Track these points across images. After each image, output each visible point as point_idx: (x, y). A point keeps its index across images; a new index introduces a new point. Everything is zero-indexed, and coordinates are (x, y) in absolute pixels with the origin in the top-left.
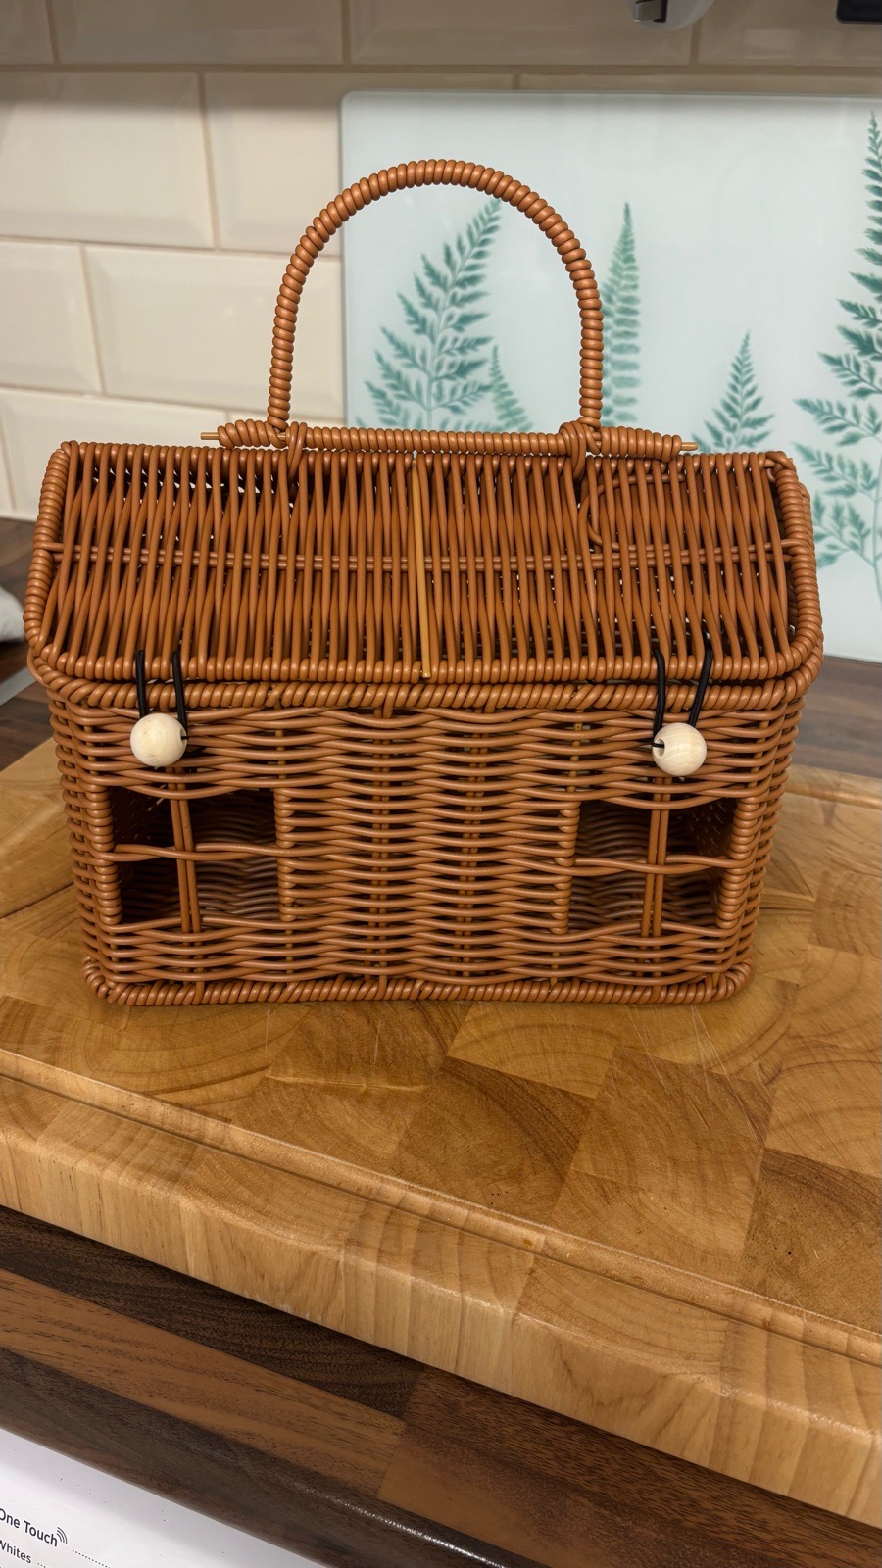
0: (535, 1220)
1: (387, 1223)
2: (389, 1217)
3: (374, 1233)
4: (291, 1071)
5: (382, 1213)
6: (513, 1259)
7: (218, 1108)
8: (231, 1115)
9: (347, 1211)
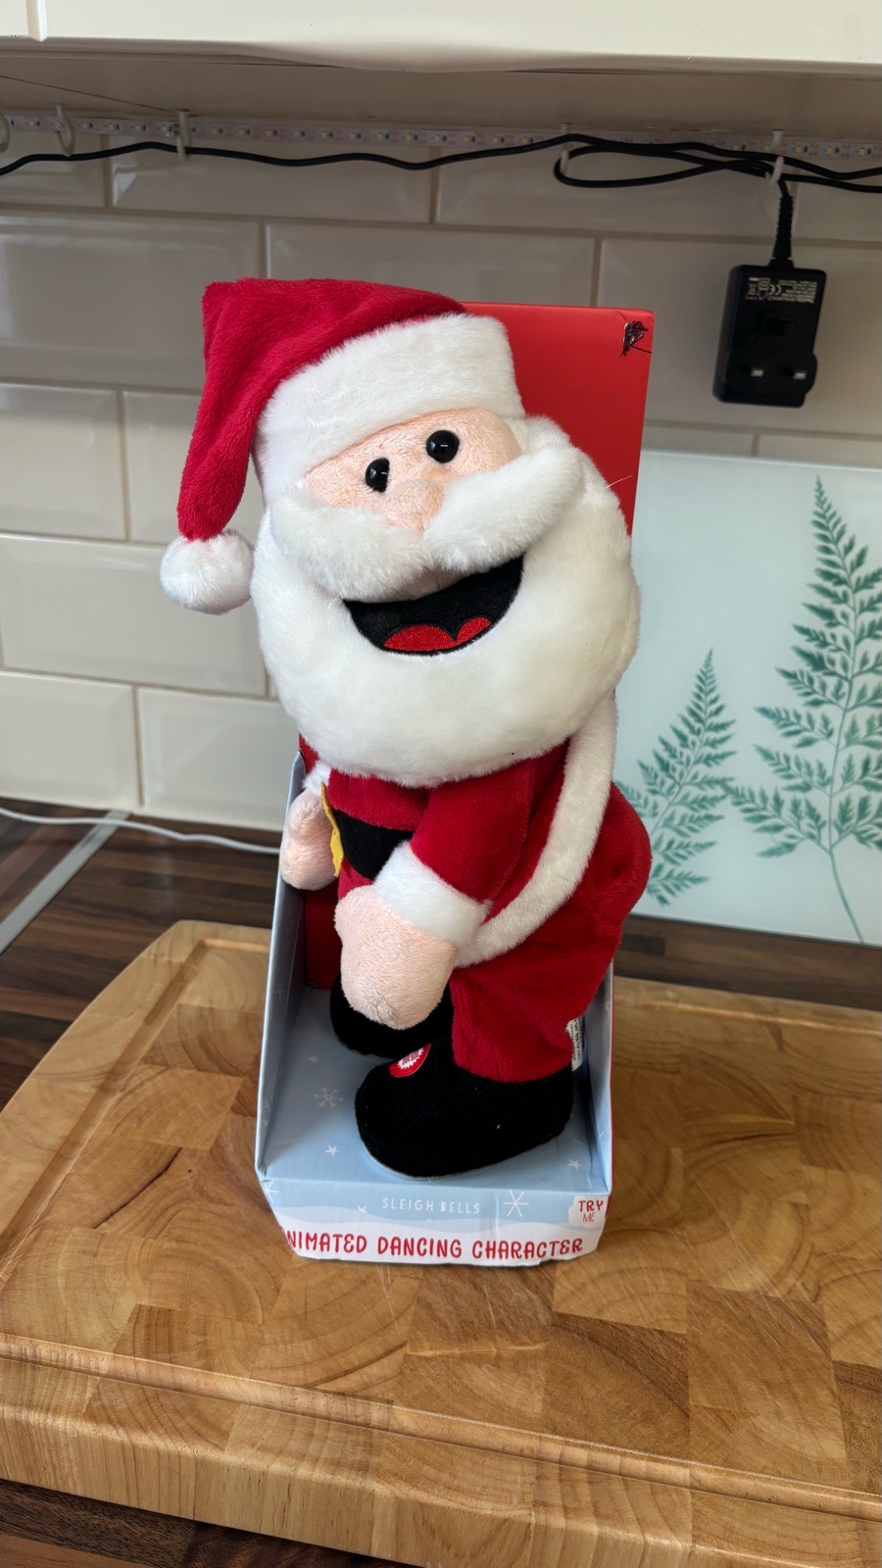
0: (679, 1457)
1: (561, 1480)
2: (560, 1475)
3: (555, 1495)
4: (426, 1345)
5: (553, 1471)
6: (674, 1495)
7: (376, 1390)
8: (391, 1396)
9: (523, 1475)
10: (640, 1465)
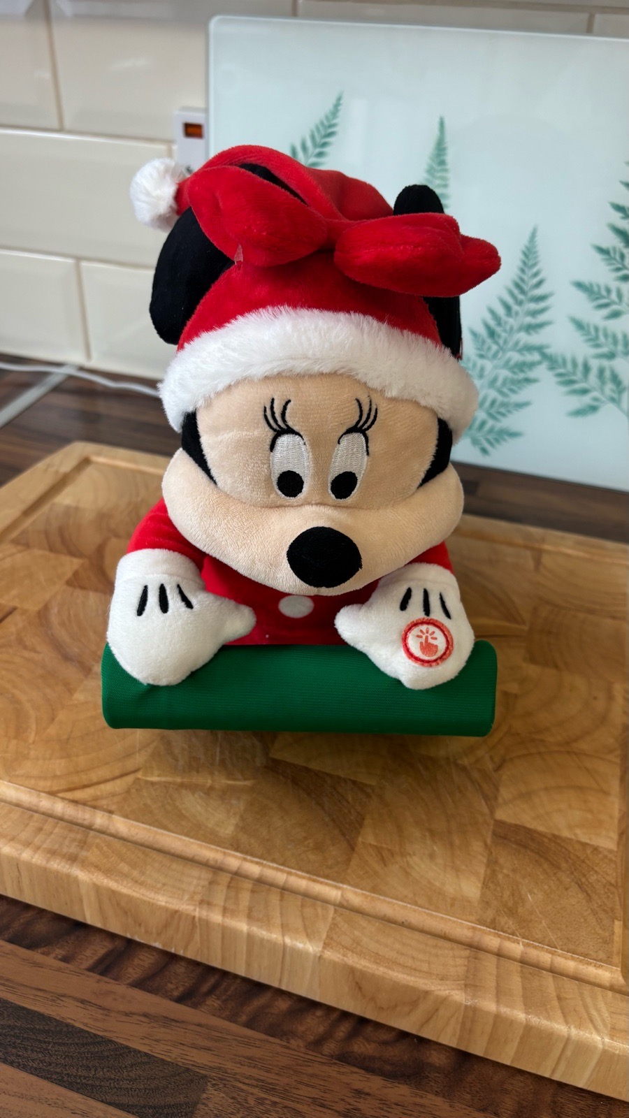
0: (334, 880)
1: (229, 887)
2: (230, 882)
3: (220, 896)
4: (156, 772)
5: (225, 879)
6: (319, 910)
7: (103, 803)
8: (113, 808)
9: (199, 878)
10: (300, 882)
